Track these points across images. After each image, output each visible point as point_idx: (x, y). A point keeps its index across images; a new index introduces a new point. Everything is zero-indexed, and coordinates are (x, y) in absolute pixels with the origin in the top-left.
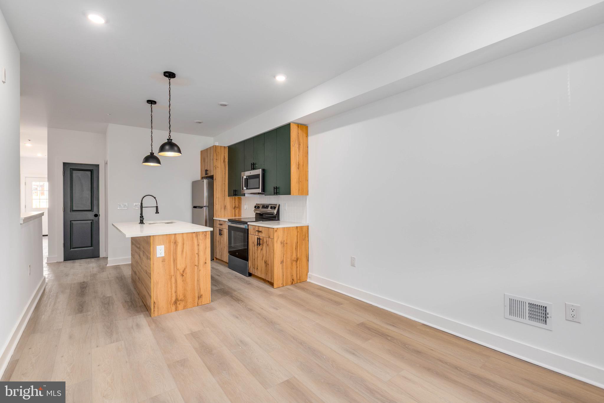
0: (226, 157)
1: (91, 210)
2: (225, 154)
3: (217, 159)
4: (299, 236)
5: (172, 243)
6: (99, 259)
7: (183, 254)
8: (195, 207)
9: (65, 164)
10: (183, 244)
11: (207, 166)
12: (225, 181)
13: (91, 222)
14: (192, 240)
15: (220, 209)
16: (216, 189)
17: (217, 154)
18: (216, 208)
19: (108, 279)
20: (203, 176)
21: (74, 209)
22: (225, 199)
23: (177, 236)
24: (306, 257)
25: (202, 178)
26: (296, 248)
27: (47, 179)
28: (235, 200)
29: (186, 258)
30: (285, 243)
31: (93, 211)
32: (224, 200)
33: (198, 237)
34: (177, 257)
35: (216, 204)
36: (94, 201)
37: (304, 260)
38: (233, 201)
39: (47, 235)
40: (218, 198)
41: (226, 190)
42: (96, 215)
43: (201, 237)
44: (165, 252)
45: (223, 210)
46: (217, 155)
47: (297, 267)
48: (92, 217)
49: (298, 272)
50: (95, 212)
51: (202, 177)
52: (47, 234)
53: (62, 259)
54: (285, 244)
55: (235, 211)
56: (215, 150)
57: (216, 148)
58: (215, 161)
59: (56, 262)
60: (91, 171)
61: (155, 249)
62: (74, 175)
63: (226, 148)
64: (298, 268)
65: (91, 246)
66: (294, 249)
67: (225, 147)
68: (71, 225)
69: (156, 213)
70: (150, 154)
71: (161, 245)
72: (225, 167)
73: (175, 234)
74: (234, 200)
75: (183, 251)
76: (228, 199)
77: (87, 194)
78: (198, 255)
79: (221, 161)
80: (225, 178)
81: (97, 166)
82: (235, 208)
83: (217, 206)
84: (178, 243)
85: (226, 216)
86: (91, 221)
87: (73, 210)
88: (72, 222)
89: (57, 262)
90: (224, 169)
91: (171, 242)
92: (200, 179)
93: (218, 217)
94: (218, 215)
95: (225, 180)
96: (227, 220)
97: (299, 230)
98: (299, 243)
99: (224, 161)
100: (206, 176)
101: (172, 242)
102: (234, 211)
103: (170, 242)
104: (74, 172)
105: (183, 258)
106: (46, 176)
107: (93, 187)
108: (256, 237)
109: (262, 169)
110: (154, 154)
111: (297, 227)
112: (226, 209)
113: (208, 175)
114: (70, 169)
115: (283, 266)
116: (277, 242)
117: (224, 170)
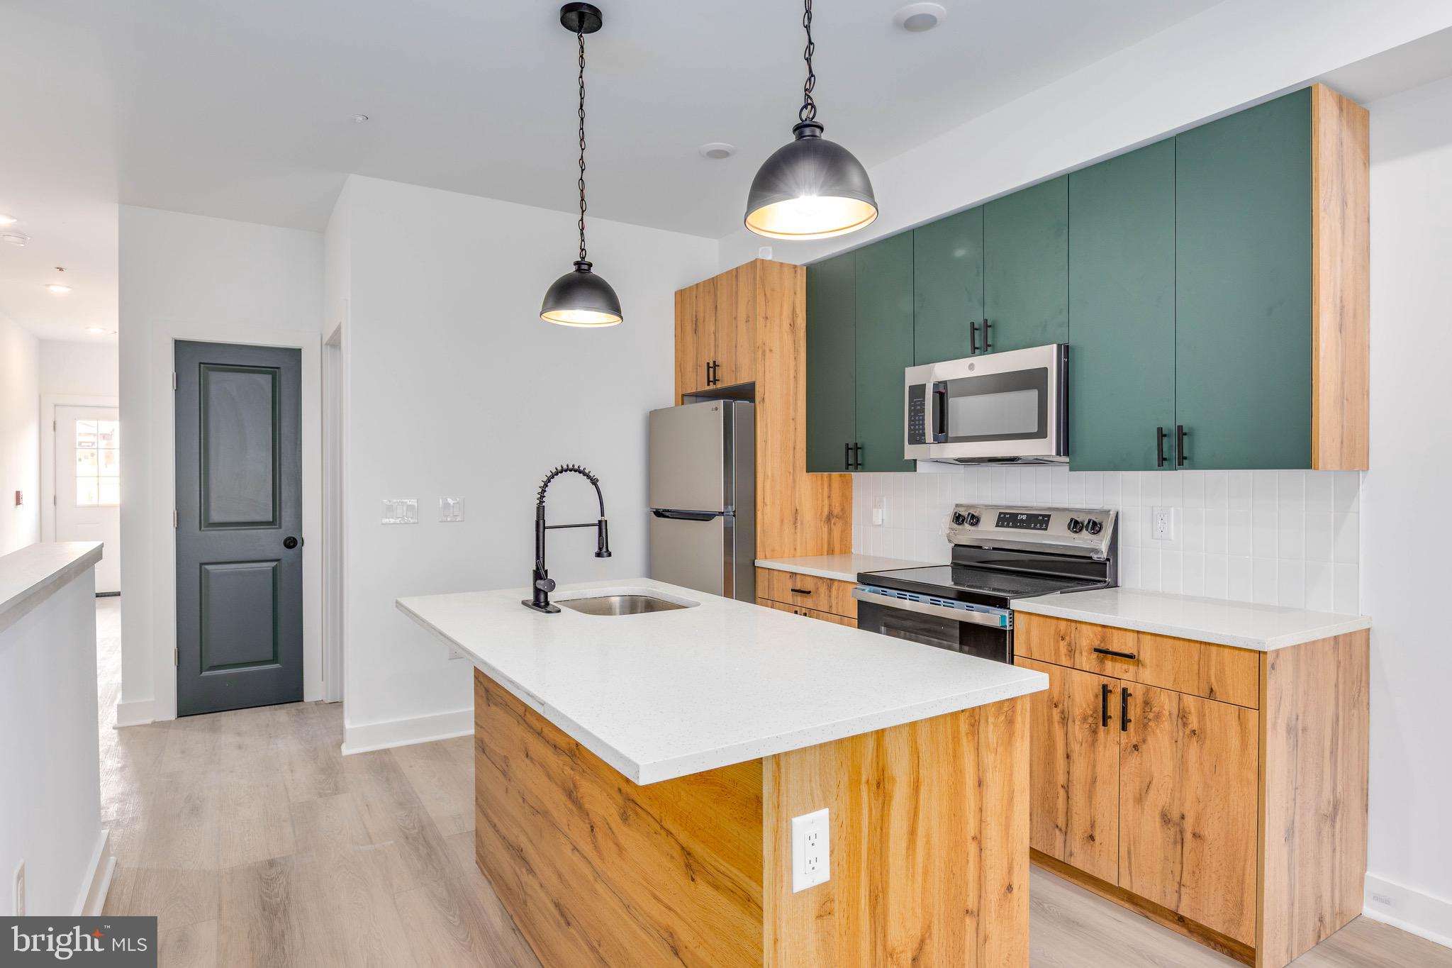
0: (798, 310)
1: (274, 522)
2: (794, 298)
3: (767, 318)
4: (1341, 687)
5: (864, 788)
6: (300, 711)
7: (914, 850)
8: (659, 514)
9: (180, 345)
10: (916, 787)
11: (716, 346)
12: (796, 410)
13: (274, 569)
14: (955, 757)
15: (777, 524)
16: (766, 442)
17: (768, 295)
18: (766, 517)
19: (372, 842)
20: (691, 389)
21: (216, 516)
22: (794, 481)
23: (888, 741)
24: (1362, 789)
25: (686, 397)
26: (1333, 752)
27: (117, 411)
28: (830, 486)
29: (926, 873)
30: (1300, 727)
31: (280, 527)
32: (794, 487)
33: (982, 736)
34: (888, 872)
35: (765, 504)
36: (283, 487)
37: (1355, 804)
38: (822, 489)
39: (118, 594)
40: (773, 476)
41: (797, 448)
42: (292, 543)
43: (991, 732)
44: (832, 852)
45: (788, 528)
46: (766, 301)
47: (1334, 850)
48: (279, 550)
49: (1337, 880)
50: (285, 531)
51: (683, 395)
52: (118, 589)
53: (170, 712)
54: (1300, 732)
55: (830, 531)
56: (763, 281)
57: (763, 269)
58: (760, 323)
59: (149, 721)
60: (273, 372)
61: (783, 838)
62: (213, 389)
63: (799, 271)
64: (1338, 854)
65: (274, 660)
66: (1327, 753)
67: (795, 267)
68: (203, 576)
69: (599, 555)
70: (572, 269)
71: (814, 808)
72: (796, 350)
73: (880, 734)
74: (826, 489)
75: (912, 832)
76: (807, 484)
77: (260, 461)
78: (980, 843)
79: (781, 325)
80: (796, 394)
81: (295, 355)
82: (829, 519)
83: (768, 509)
84: (893, 780)
85: (798, 553)
86: (274, 564)
87: (211, 521)
88: (206, 569)
89: (154, 724)
90: (792, 357)
91: (858, 783)
92: (672, 404)
93: (772, 558)
94: (773, 551)
95: (796, 404)
96: (854, 578)
97: (1341, 657)
98: (1341, 723)
99: (793, 325)
100: (712, 387)
101: (864, 779)
102: (825, 529)
103: (855, 784)
104: (215, 377)
105: (913, 876)
106: (115, 401)
107: (280, 434)
108: (1095, 683)
109: (1059, 347)
110: (592, 270)
111: (1335, 637)
112: (799, 525)
113: (719, 385)
114: (200, 363)
115: (1291, 852)
116: (1274, 726)
117: (792, 363)
